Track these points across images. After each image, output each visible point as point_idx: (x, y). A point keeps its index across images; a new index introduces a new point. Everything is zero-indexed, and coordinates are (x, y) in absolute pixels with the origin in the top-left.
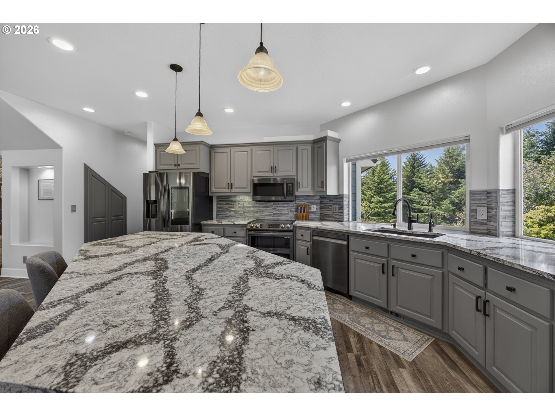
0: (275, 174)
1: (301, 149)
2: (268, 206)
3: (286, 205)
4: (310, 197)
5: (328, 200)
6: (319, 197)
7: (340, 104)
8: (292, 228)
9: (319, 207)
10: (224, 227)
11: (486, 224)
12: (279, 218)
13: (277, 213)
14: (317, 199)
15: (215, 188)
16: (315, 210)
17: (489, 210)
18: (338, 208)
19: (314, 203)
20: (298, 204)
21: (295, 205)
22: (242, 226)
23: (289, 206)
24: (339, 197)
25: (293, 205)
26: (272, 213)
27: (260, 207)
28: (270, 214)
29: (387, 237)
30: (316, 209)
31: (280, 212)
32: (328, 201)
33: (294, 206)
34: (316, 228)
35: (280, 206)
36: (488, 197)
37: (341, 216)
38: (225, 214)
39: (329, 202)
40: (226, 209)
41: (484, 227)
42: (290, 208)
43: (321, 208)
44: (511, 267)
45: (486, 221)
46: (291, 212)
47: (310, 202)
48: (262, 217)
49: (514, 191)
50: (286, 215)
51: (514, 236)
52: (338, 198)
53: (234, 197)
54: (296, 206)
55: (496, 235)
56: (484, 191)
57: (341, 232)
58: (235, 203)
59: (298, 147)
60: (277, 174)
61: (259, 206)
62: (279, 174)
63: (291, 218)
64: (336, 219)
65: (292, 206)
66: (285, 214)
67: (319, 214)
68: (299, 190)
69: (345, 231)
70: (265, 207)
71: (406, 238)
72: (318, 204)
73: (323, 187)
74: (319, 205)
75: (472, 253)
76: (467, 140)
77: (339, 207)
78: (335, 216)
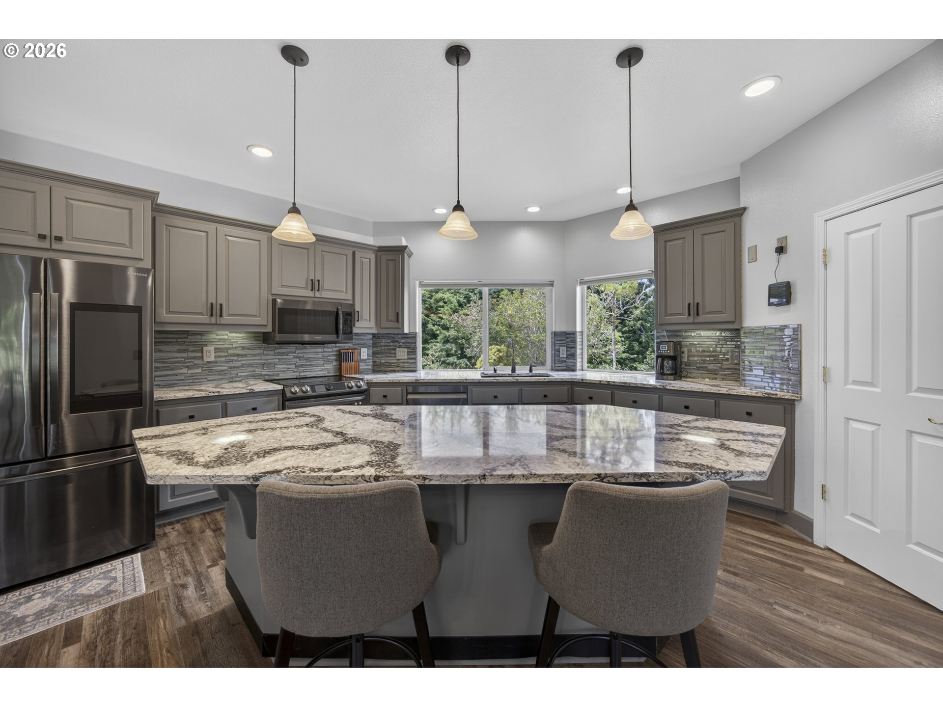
0: (317, 294)
1: (361, 257)
2: (284, 353)
3: (320, 350)
4: (358, 336)
5: (390, 341)
6: (371, 336)
7: (434, 209)
8: (365, 387)
9: (371, 351)
10: (224, 401)
11: (565, 361)
12: (308, 374)
13: (302, 366)
14: (368, 340)
15: (169, 311)
16: (366, 357)
17: (568, 349)
18: (408, 352)
19: (364, 345)
20: (339, 347)
21: (334, 349)
22: (268, 393)
23: (326, 352)
24: (409, 336)
25: (331, 350)
26: (294, 366)
27: (266, 355)
28: (288, 368)
29: (519, 381)
30: (368, 354)
31: (308, 363)
32: (389, 343)
33: (333, 351)
34: (414, 381)
35: (311, 352)
36: (567, 338)
37: (412, 363)
38: (176, 375)
39: (391, 344)
40: (178, 362)
41: (564, 364)
42: (326, 354)
43: (374, 353)
44: (635, 387)
45: (565, 359)
46: (329, 361)
47: (358, 344)
48: (272, 375)
49: (582, 332)
50: (319, 368)
51: (582, 370)
52: (408, 338)
53: (201, 334)
54: (336, 351)
55: (574, 370)
56: (563, 332)
57: (459, 382)
58: (205, 349)
59: (356, 253)
60: (321, 295)
61: (265, 352)
62: (325, 294)
63: (328, 373)
64: (403, 369)
65: (331, 352)
66: (316, 365)
67: (372, 363)
68: (357, 324)
69: (465, 381)
70: (279, 354)
71: (539, 379)
72: (370, 346)
73: (398, 321)
74: (371, 348)
75: (602, 382)
76: (551, 284)
77: (409, 350)
78: (401, 365)
